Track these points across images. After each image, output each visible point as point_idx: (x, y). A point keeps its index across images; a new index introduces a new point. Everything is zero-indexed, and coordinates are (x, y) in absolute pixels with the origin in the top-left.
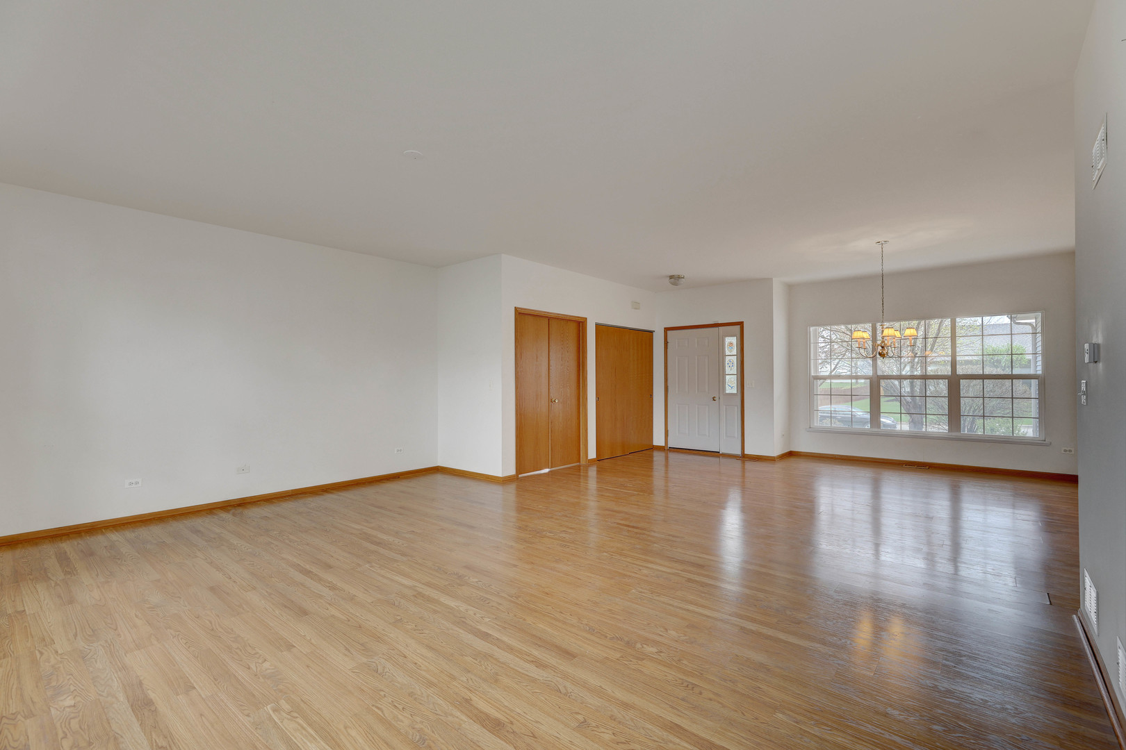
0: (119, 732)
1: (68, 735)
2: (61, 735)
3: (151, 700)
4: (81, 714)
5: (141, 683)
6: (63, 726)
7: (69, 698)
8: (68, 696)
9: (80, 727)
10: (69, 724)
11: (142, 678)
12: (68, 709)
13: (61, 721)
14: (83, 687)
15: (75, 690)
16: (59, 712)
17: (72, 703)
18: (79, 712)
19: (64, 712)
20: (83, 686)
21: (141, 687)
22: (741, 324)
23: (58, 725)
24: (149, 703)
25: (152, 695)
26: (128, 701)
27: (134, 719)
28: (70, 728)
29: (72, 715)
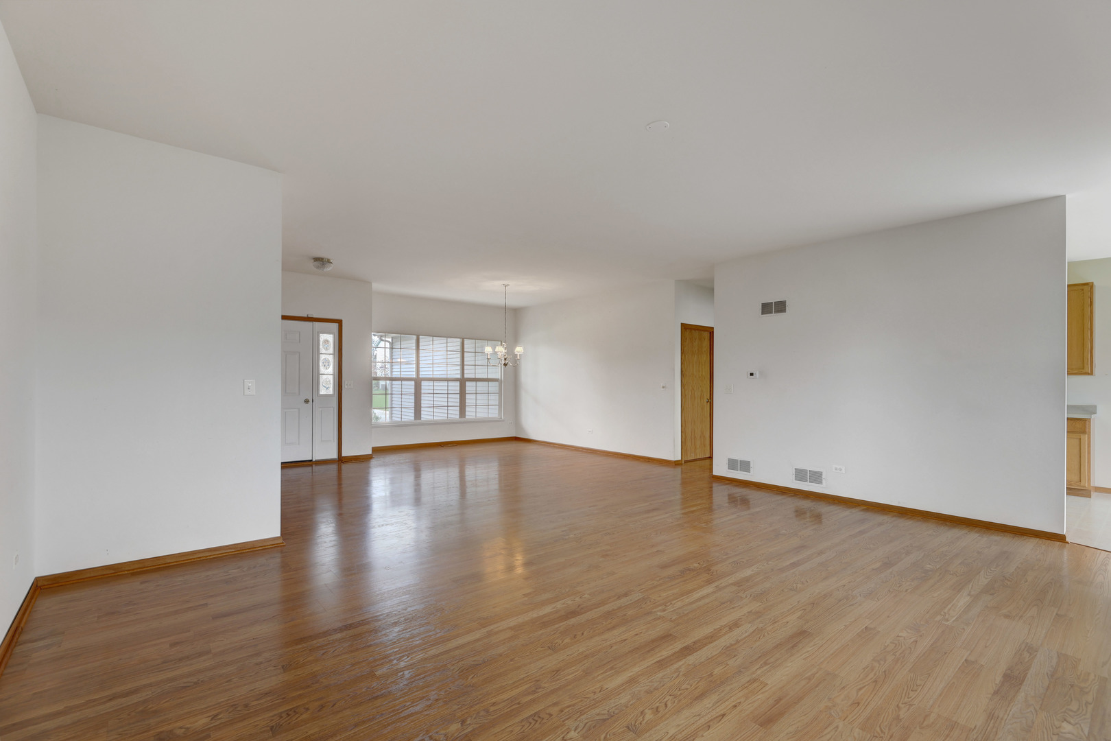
0: (1046, 677)
1: (1084, 703)
2: (1090, 707)
3: (1003, 677)
4: (1064, 709)
5: (996, 693)
6: (1084, 712)
7: (1064, 731)
8: (1065, 733)
9: (1071, 700)
10: (1079, 709)
11: (990, 696)
12: (1072, 721)
13: (1084, 717)
14: (1045, 730)
15: (1053, 734)
16: (1082, 725)
17: (1065, 724)
18: (1065, 712)
19: (1076, 721)
20: (1043, 732)
21: (998, 690)
22: (340, 322)
23: (1088, 716)
24: (1007, 677)
25: (999, 679)
26: (1020, 689)
27: (1029, 676)
28: (1079, 706)
29: (1071, 713)
